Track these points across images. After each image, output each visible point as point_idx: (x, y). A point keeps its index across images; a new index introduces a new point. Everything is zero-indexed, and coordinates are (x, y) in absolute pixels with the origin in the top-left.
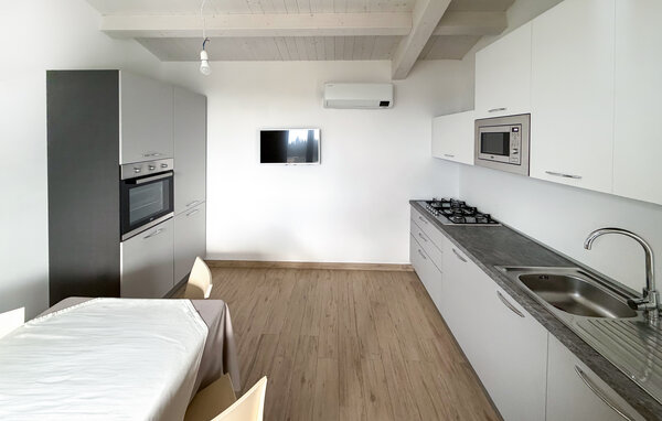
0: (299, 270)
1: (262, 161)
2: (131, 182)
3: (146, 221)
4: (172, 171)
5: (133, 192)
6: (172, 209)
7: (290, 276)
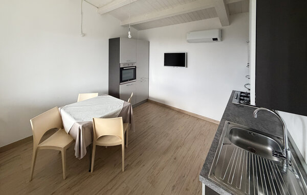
0: (178, 112)
1: (165, 65)
2: (123, 68)
3: (127, 81)
4: (136, 67)
5: (123, 72)
6: (135, 79)
7: (173, 113)
